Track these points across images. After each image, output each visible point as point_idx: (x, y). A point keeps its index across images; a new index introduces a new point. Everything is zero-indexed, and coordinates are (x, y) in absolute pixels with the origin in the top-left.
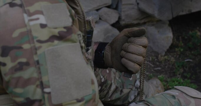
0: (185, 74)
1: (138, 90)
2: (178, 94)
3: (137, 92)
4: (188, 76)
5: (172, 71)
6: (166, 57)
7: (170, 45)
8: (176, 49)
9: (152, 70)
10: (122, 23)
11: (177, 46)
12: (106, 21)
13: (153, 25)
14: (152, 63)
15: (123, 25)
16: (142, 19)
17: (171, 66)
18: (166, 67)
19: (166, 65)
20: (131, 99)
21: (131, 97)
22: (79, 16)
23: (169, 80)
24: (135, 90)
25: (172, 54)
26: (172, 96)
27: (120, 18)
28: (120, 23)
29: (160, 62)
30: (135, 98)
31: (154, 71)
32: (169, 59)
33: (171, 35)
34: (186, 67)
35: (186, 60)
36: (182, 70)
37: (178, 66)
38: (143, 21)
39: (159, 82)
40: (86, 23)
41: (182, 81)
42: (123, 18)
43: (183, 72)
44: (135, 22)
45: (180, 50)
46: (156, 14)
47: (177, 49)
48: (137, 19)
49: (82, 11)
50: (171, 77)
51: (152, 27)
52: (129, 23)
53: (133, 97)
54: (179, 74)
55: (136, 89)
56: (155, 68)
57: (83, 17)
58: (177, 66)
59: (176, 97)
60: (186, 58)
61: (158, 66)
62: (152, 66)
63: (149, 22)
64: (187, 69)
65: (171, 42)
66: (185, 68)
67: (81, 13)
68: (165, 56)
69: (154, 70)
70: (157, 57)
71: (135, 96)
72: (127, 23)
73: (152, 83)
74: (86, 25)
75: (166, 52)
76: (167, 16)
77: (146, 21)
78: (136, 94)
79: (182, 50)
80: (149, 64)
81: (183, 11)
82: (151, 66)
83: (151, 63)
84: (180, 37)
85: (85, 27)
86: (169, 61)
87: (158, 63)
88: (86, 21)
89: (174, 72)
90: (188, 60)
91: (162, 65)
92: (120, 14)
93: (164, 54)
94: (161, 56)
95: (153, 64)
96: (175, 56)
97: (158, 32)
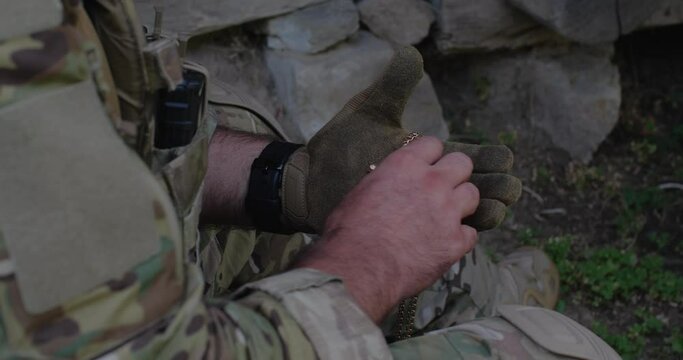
0: (653, 236)
1: (449, 288)
2: (500, 337)
3: (446, 295)
4: (661, 244)
5: (607, 222)
6: (592, 171)
7: (609, 129)
8: (633, 144)
9: (537, 216)
10: (445, 46)
11: (638, 136)
12: (384, 36)
13: (555, 58)
14: (541, 190)
15: (446, 53)
16: (515, 36)
17: (605, 203)
18: (591, 206)
19: (588, 200)
20: (422, 320)
21: (421, 313)
22: (119, 38)
23: (588, 253)
24: (440, 290)
25: (619, 160)
26: (478, 344)
27: (435, 28)
28: (435, 47)
29: (571, 189)
30: (437, 318)
31: (541, 219)
32: (602, 178)
33: (614, 94)
34: (660, 211)
35: (662, 187)
36: (640, 222)
37: (632, 207)
38: (519, 42)
39: (544, 261)
40: (143, 62)
41: (633, 259)
42: (447, 28)
43: (646, 229)
44: (492, 44)
45: (644, 149)
46: (558, 19)
47: (634, 146)
48: (498, 35)
49: (129, 22)
50: (602, 242)
51: (550, 65)
52: (472, 46)
53: (428, 314)
54: (631, 235)
55: (443, 287)
56: (546, 208)
57: (132, 40)
58: (626, 206)
59: (494, 351)
60: (665, 178)
61: (558, 202)
62: (539, 198)
63: (541, 45)
64: (662, 218)
65: (615, 120)
66: (655, 212)
67: (125, 27)
68: (590, 165)
69: (542, 215)
70: (561, 171)
71: (437, 310)
72: (459, 46)
73: (514, 265)
74: (145, 72)
75: (595, 155)
76: (602, 29)
77: (530, 42)
78: (442, 305)
79: (653, 148)
80: (529, 194)
81: (667, 13)
82: (535, 199)
83: (538, 192)
84: (658, 103)
85: (141, 77)
86: (601, 184)
87: (561, 192)
88: (142, 57)
89: (614, 227)
90: (669, 185)
91: (575, 199)
92: (436, 14)
93: (587, 158)
94: (576, 167)
95: (543, 195)
96: (628, 168)
97: (572, 82)
